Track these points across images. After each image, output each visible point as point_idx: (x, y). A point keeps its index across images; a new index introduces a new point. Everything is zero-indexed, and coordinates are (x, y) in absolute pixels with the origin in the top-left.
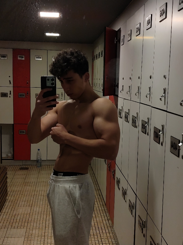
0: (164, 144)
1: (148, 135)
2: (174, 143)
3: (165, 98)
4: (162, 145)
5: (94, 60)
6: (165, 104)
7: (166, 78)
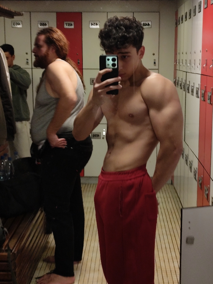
5: (178, 24)
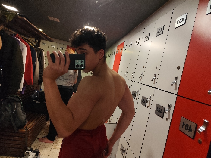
0: (149, 107)
1: (136, 99)
2: (160, 109)
3: (155, 80)
4: (148, 107)
6: (154, 83)
7: (157, 68)
